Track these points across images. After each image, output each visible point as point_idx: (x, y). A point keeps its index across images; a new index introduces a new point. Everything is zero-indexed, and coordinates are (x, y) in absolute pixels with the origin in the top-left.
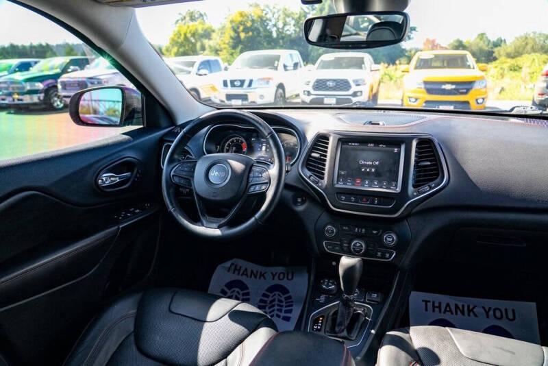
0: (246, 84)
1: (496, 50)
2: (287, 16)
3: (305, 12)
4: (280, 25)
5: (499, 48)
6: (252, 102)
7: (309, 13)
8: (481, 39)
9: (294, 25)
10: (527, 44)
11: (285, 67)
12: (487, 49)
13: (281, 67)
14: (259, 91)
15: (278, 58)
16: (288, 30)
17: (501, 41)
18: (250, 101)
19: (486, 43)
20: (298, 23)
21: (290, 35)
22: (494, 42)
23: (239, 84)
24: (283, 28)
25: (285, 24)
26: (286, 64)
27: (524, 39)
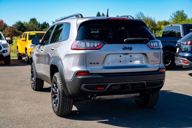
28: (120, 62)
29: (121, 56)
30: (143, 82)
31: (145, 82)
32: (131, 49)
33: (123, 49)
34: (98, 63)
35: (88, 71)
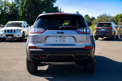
0: (13, 31)
1: (92, 22)
2: (6, 5)
3: (15, 4)
4: (3, 9)
5: (93, 21)
6: (15, 37)
7: (16, 5)
8: (87, 17)
9: (10, 9)
10: (102, 20)
11: (24, 26)
12: (89, 21)
13: (23, 26)
14: (17, 34)
15: (21, 23)
16: (7, 11)
17: (94, 18)
18: (14, 37)
19: (89, 19)
20: (12, 9)
21: (8, 13)
22: (91, 18)
23: (11, 31)
24: (4, 10)
25: (5, 9)
26: (24, 25)
27: (101, 18)
28: (57, 41)
29: (57, 38)
30: (71, 55)
31: (73, 55)
32: (63, 33)
33: (57, 33)
34: (41, 42)
35: (35, 46)
